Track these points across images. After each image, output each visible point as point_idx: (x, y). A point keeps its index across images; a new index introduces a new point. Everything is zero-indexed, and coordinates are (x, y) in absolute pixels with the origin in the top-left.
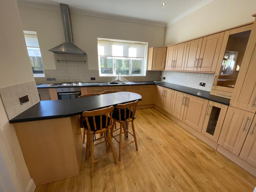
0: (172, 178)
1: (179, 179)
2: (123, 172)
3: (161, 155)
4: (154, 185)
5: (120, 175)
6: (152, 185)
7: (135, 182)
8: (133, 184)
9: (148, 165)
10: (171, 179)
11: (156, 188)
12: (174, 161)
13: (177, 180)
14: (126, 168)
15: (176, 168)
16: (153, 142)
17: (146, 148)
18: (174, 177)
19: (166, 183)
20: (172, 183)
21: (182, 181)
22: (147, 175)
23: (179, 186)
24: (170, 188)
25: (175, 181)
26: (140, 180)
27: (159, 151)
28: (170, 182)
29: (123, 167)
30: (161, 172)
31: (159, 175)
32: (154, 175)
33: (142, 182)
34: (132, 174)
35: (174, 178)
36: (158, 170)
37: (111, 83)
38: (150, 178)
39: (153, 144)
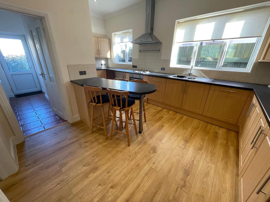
0: (110, 185)
1: (111, 194)
2: (100, 146)
3: (137, 168)
4: (97, 170)
5: (98, 145)
6: (96, 169)
7: (95, 156)
8: (92, 156)
9: (115, 160)
10: (108, 184)
11: (94, 173)
12: (136, 185)
13: (109, 192)
14: (105, 146)
15: (125, 189)
16: (153, 155)
17: (137, 151)
18: (112, 187)
19: (102, 180)
20: (105, 187)
21: (110, 199)
22: (105, 162)
23: (103, 195)
24: (98, 186)
25: (108, 190)
26: (97, 159)
27: (141, 164)
28: (105, 184)
29: (105, 144)
30: (113, 173)
31: (108, 172)
32: (106, 168)
33: (96, 161)
34: (100, 152)
35: (110, 188)
36: (114, 170)
37: (178, 76)
38: (103, 165)
39: (148, 155)
